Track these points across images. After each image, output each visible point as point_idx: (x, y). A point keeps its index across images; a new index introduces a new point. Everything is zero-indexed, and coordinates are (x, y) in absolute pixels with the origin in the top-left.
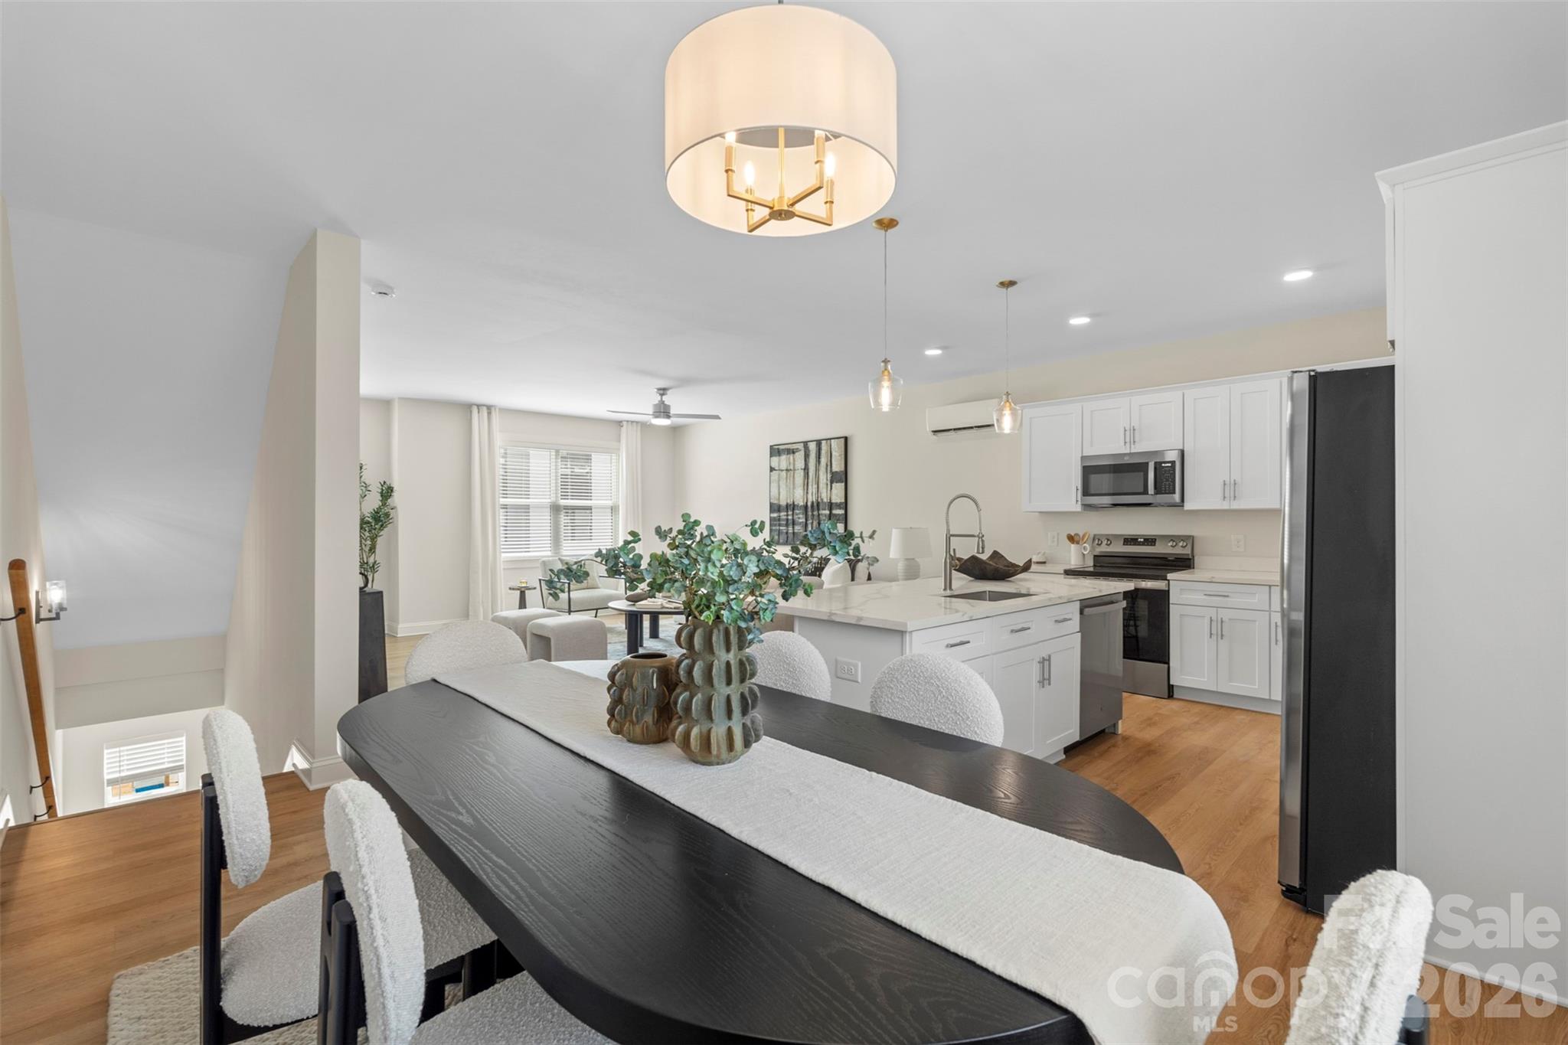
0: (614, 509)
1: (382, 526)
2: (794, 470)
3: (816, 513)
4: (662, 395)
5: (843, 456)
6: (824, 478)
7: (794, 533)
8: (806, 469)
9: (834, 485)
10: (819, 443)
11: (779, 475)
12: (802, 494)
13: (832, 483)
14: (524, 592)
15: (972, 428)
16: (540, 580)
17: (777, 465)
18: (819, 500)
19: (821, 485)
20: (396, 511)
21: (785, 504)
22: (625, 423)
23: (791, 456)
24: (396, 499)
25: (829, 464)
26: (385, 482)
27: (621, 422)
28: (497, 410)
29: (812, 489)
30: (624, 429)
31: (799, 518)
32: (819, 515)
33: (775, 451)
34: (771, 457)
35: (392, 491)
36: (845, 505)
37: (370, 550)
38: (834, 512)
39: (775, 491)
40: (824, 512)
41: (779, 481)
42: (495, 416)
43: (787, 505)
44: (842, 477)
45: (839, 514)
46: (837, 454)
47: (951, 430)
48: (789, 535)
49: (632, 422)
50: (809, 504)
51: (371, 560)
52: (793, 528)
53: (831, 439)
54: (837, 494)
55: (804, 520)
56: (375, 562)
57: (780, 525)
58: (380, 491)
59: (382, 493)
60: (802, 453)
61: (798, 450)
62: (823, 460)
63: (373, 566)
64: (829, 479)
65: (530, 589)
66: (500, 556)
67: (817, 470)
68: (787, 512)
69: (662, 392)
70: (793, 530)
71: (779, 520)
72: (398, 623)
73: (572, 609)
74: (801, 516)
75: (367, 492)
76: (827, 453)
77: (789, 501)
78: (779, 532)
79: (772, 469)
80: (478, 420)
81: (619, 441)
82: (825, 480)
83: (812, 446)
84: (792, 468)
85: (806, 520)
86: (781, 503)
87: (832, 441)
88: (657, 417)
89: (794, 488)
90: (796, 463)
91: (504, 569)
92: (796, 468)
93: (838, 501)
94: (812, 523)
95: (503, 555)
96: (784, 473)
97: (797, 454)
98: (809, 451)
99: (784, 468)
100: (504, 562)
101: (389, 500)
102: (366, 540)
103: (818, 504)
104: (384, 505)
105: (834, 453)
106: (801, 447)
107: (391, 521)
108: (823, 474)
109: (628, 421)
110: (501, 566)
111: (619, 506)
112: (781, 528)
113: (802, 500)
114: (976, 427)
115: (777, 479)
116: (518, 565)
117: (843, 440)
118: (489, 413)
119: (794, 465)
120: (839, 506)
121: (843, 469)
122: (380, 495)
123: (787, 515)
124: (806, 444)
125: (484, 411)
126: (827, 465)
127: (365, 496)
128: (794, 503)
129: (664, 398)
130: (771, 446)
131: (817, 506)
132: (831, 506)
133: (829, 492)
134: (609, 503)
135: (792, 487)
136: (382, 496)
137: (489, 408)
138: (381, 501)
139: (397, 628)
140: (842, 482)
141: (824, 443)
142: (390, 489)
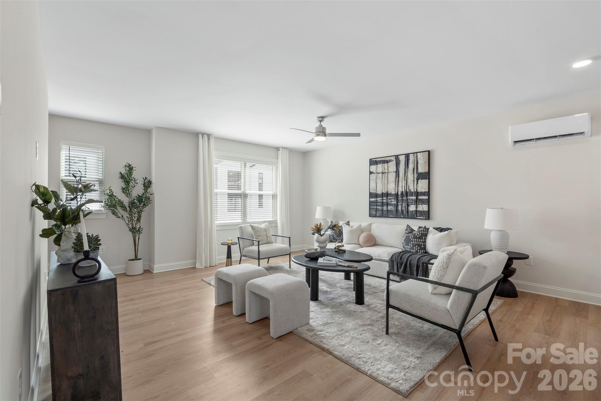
0: (274, 196)
1: (144, 205)
2: (388, 172)
3: (405, 198)
4: (321, 121)
5: (427, 163)
6: (411, 176)
7: (387, 210)
8: (397, 172)
9: (419, 181)
10: (407, 156)
11: (376, 176)
12: (394, 187)
13: (418, 179)
14: (230, 246)
15: (556, 137)
16: (238, 238)
17: (375, 170)
18: (408, 190)
19: (409, 181)
20: (154, 195)
21: (381, 193)
22: (281, 149)
23: (386, 165)
24: (154, 188)
25: (415, 168)
26: (146, 178)
27: (278, 148)
28: (213, 138)
29: (402, 183)
30: (280, 152)
31: (392, 201)
32: (407, 199)
33: (373, 162)
34: (370, 166)
35: (151, 183)
36: (428, 193)
37: (138, 220)
38: (420, 197)
39: (373, 185)
40: (411, 198)
41: (376, 179)
42: (212, 141)
43: (382, 194)
44: (427, 176)
45: (424, 199)
46: (422, 162)
47: (533, 139)
48: (384, 212)
49: (285, 148)
50: (399, 193)
51: (138, 226)
52: (387, 207)
53: (417, 153)
54: (422, 186)
55: (395, 203)
56: (140, 227)
57: (377, 206)
58: (143, 183)
59: (144, 184)
60: (394, 162)
61: (390, 161)
62: (411, 166)
63: (139, 230)
64: (415, 177)
65: (234, 244)
66: (215, 222)
67: (406, 172)
68: (383, 198)
69: (321, 119)
70: (387, 208)
71: (376, 202)
72: (154, 265)
73: (260, 258)
74: (393, 200)
75: (135, 184)
76: (414, 161)
77: (384, 191)
78: (377, 210)
79: (371, 173)
80: (202, 142)
81: (278, 159)
82: (412, 178)
83: (402, 159)
84: (386, 171)
85: (397, 203)
86: (378, 193)
87: (418, 153)
88: (318, 135)
89: (388, 183)
90: (389, 168)
91: (216, 230)
92: (389, 171)
93: (423, 191)
94: (402, 205)
95: (216, 222)
96: (380, 175)
97: (390, 163)
98: (400, 161)
99: (381, 171)
100: (216, 226)
101: (149, 189)
102: (135, 214)
103: (407, 193)
104: (146, 191)
105: (419, 161)
106: (393, 158)
107: (150, 202)
108: (411, 174)
109: (282, 148)
110: (215, 228)
111: (277, 195)
112: (378, 207)
113: (394, 191)
114: (559, 136)
115: (375, 179)
116: (225, 228)
117: (427, 153)
118: (209, 139)
119: (388, 170)
120: (423, 194)
121: (427, 171)
122: (143, 185)
123: (383, 200)
124: (397, 157)
125: (206, 138)
126: (414, 169)
127: (135, 186)
128: (387, 192)
129: (322, 123)
130: (370, 159)
131: (407, 194)
132: (417, 194)
133: (415, 185)
134: (271, 193)
135: (386, 183)
136: (144, 186)
137: (209, 136)
138: (144, 190)
139: (154, 267)
140: (427, 179)
141: (411, 156)
142: (150, 182)
